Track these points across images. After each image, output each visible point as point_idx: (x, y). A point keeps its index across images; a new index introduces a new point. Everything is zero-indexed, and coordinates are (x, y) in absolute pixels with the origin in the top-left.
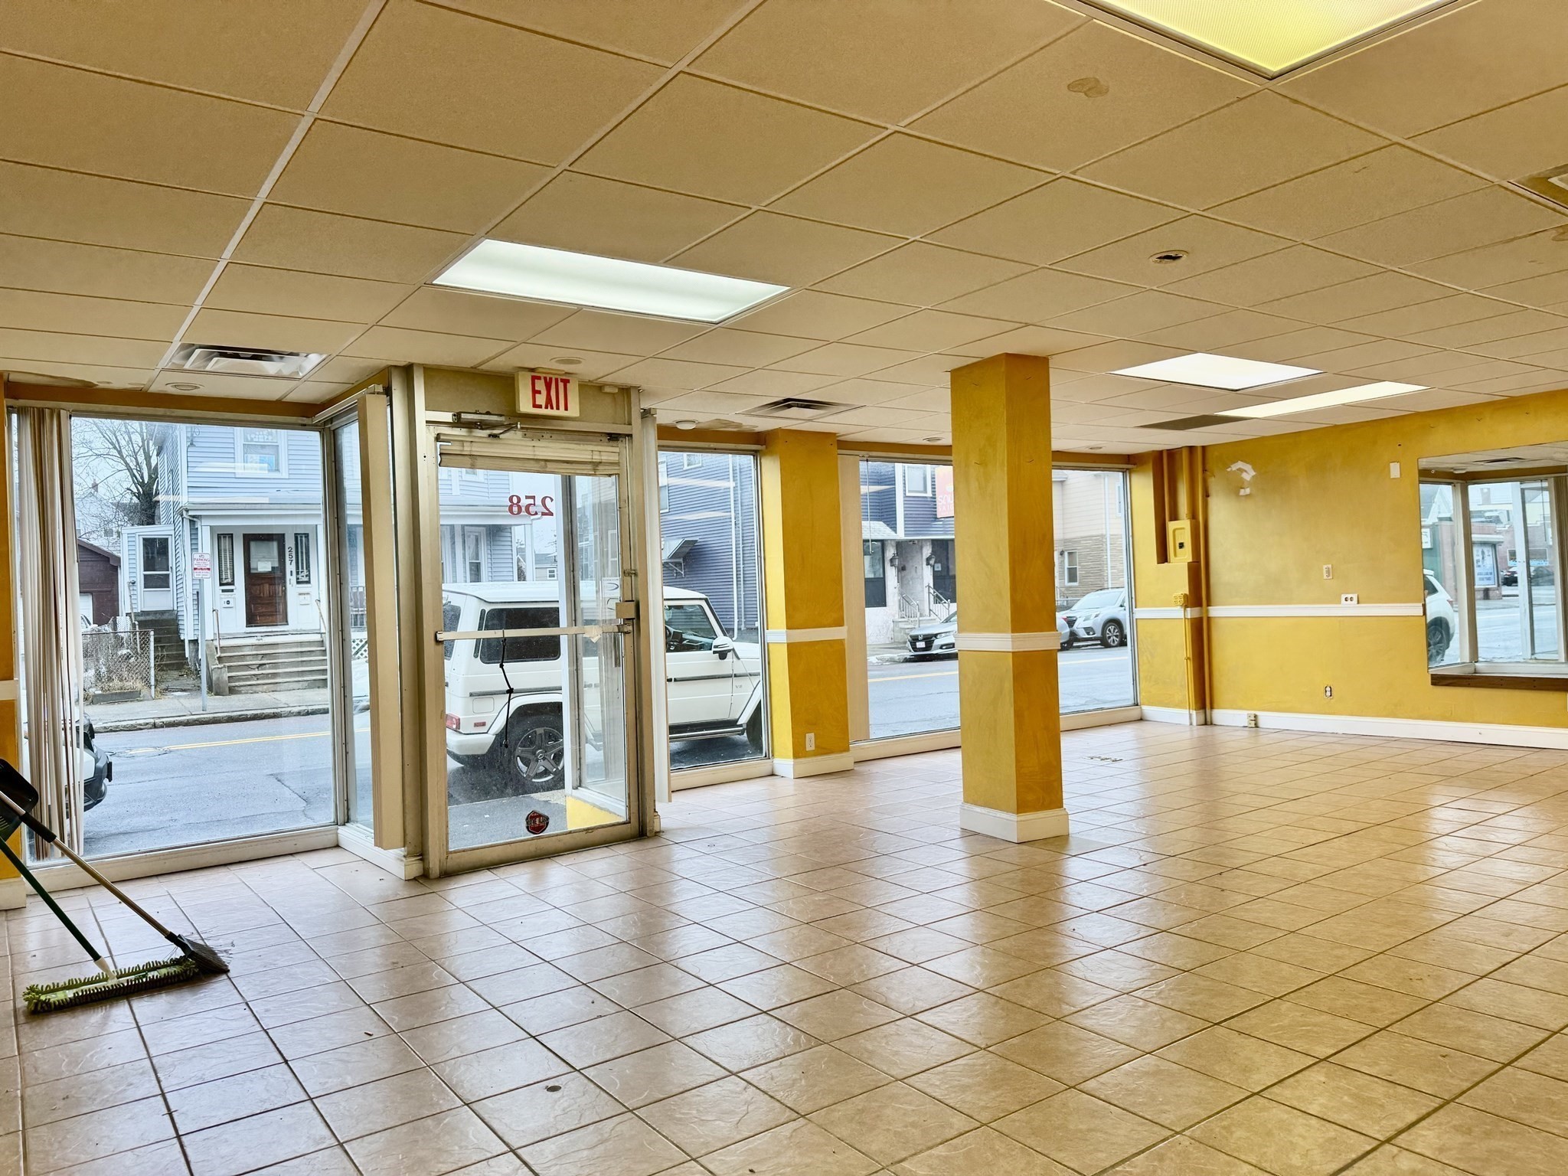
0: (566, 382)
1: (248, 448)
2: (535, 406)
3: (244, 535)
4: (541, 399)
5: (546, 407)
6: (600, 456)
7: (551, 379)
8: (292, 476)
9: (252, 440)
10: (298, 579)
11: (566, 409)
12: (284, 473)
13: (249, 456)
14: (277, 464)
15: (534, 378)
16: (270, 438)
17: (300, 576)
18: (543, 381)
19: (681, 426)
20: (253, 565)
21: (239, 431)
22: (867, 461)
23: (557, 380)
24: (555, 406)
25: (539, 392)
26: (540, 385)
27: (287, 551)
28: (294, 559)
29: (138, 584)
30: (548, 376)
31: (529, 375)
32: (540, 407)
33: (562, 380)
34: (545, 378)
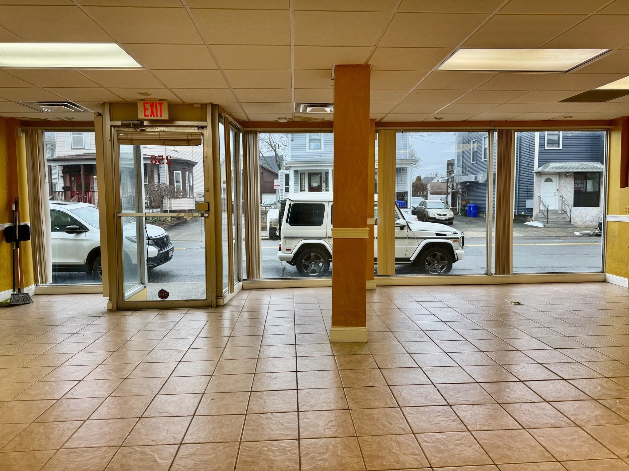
0: (161, 104)
1: (311, 141)
2: (145, 116)
3: (309, 173)
4: (148, 112)
5: (151, 116)
6: (192, 136)
7: (153, 103)
8: (325, 151)
9: (312, 138)
10: (326, 189)
11: (161, 116)
12: (322, 150)
13: (311, 144)
14: (320, 146)
15: (145, 104)
16: (318, 136)
17: (327, 188)
18: (149, 104)
19: (280, 121)
20: (312, 184)
21: (308, 135)
22: (402, 132)
23: (156, 104)
24: (155, 115)
25: (147, 109)
26: (148, 106)
27: (323, 179)
28: (325, 182)
29: (283, 190)
30: (152, 102)
31: (142, 102)
32: (148, 116)
33: (159, 103)
34: (150, 103)
